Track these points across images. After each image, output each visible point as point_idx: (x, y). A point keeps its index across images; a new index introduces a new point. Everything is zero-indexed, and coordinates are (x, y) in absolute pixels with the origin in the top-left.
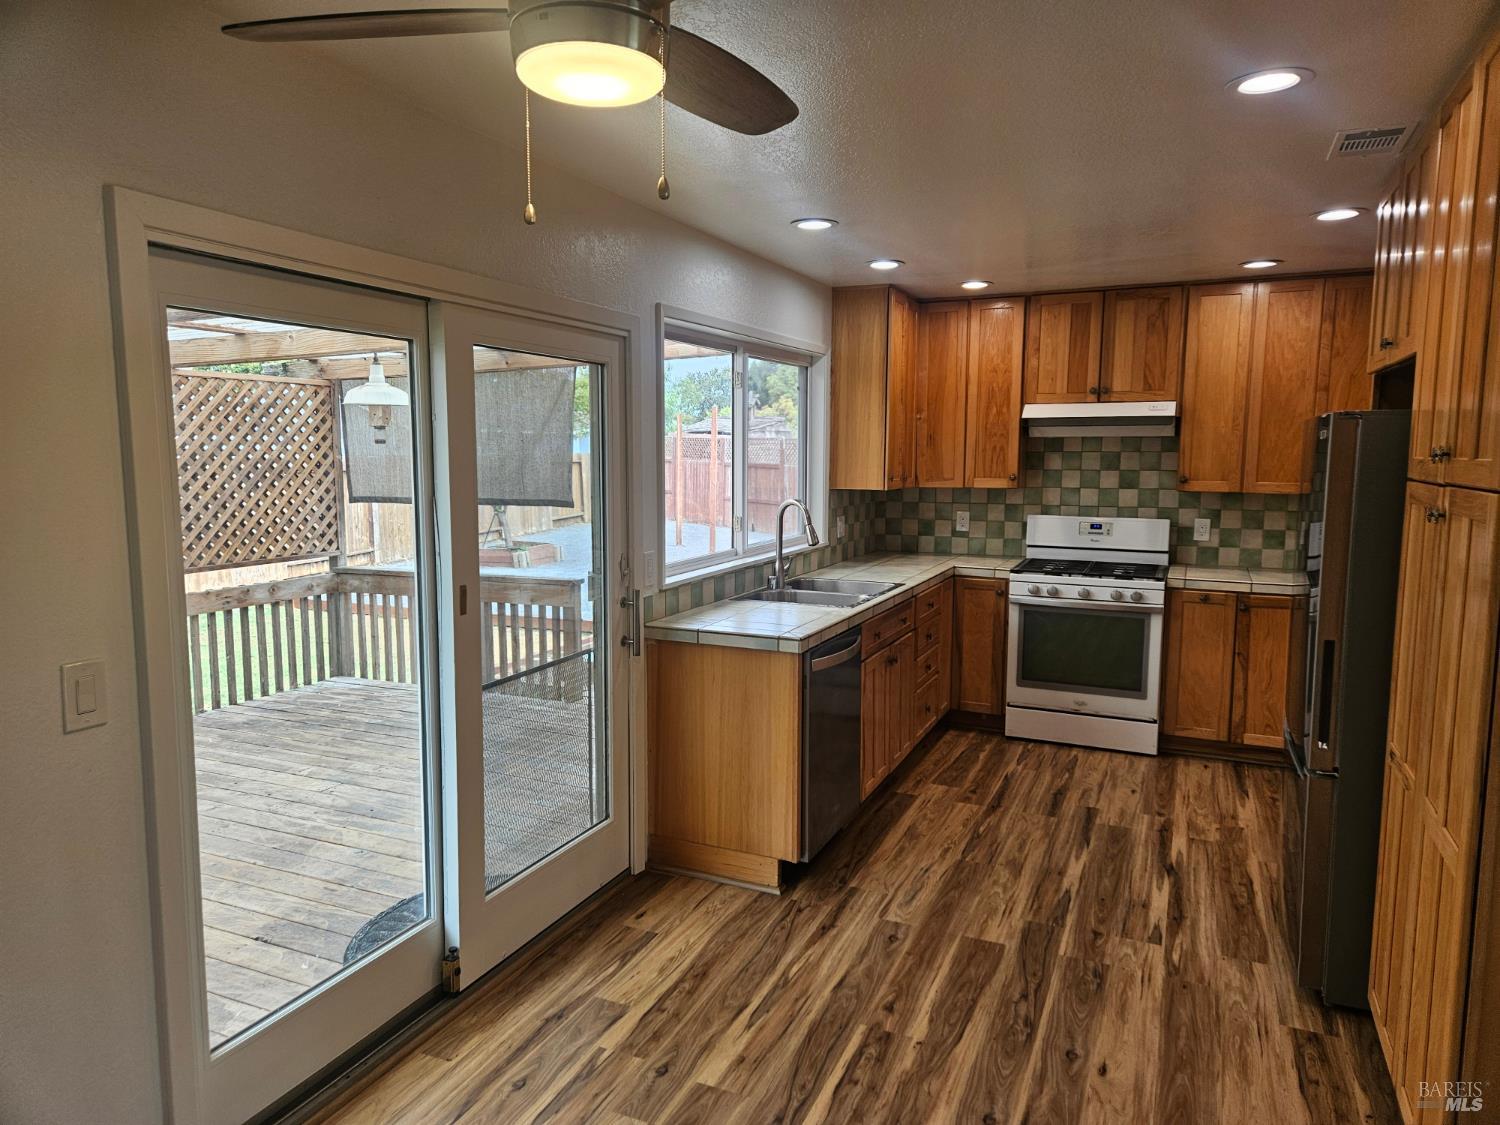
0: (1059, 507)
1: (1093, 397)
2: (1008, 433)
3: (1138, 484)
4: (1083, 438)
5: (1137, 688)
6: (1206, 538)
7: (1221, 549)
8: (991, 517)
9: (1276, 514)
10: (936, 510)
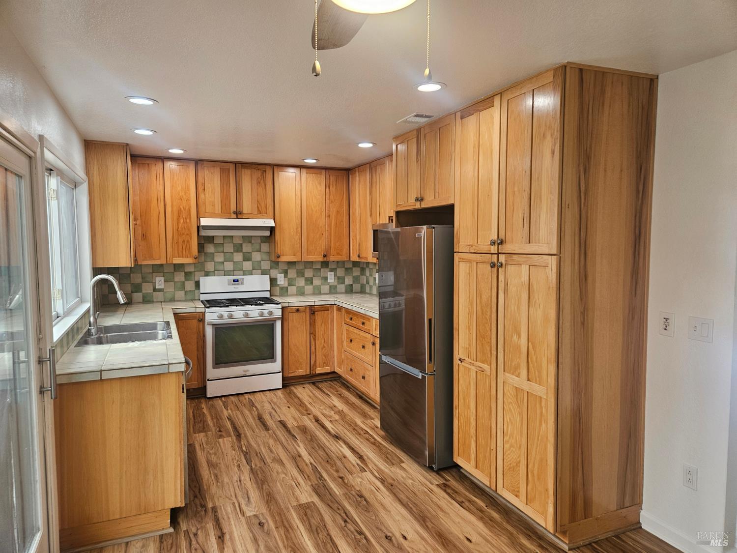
0: (214, 272)
1: (235, 216)
2: (191, 233)
3: (251, 259)
4: (224, 236)
5: (271, 357)
6: (282, 283)
7: (289, 287)
8: (176, 279)
9: (309, 270)
10: (142, 278)
